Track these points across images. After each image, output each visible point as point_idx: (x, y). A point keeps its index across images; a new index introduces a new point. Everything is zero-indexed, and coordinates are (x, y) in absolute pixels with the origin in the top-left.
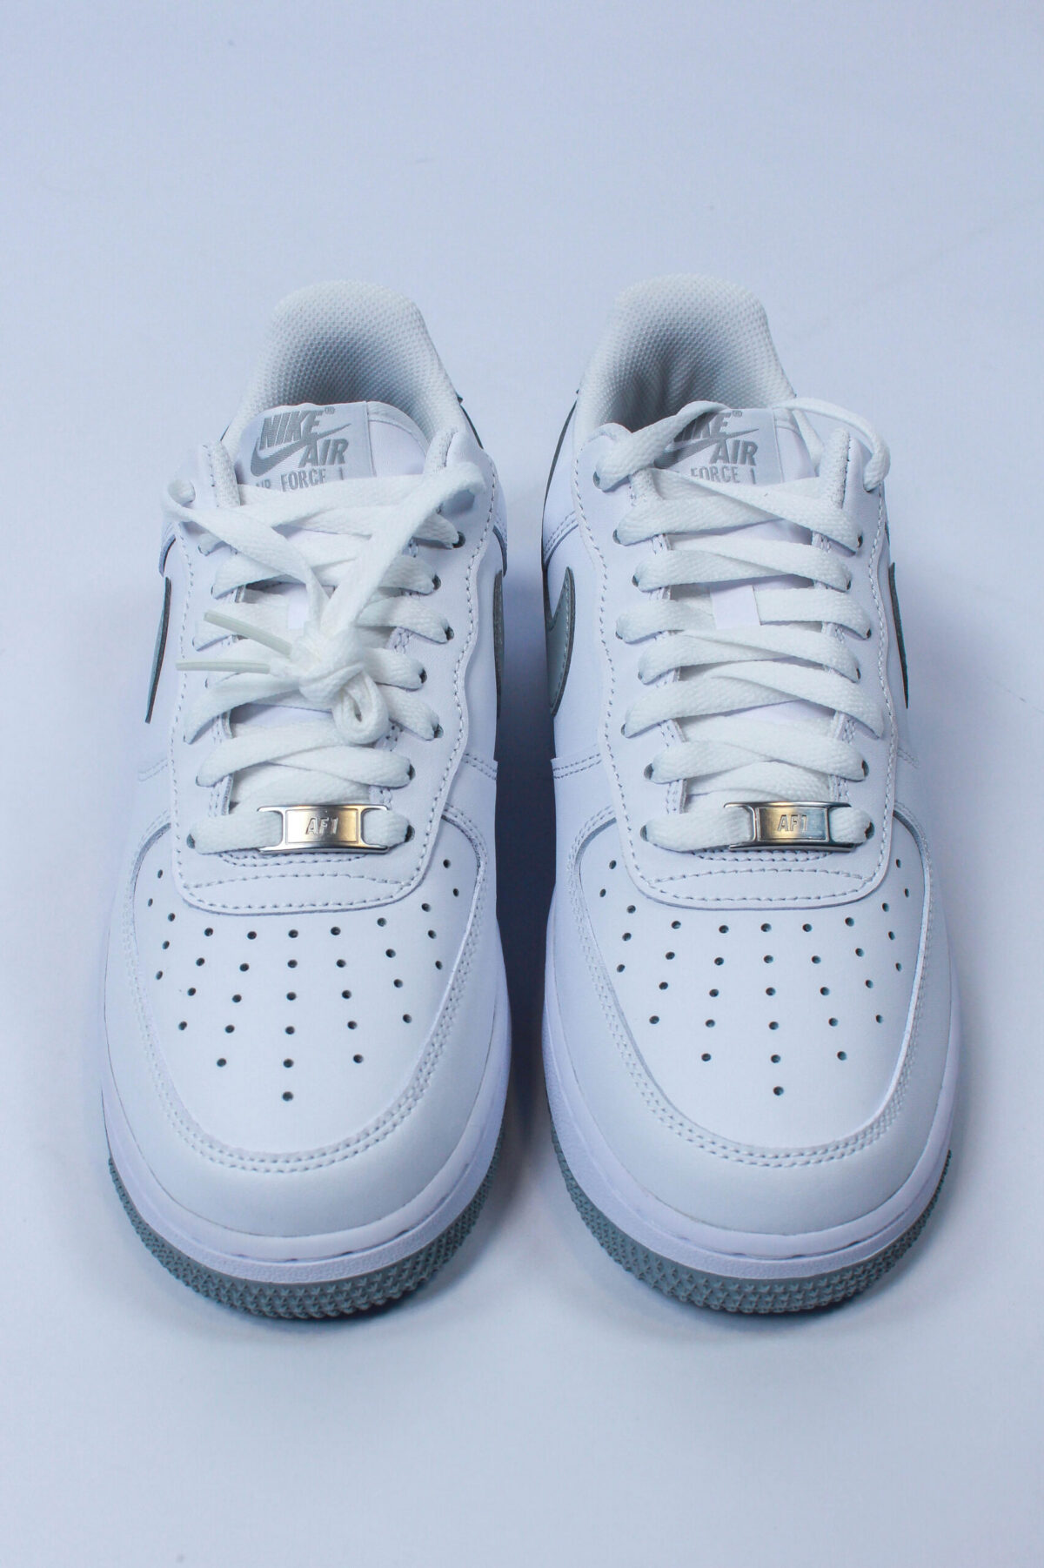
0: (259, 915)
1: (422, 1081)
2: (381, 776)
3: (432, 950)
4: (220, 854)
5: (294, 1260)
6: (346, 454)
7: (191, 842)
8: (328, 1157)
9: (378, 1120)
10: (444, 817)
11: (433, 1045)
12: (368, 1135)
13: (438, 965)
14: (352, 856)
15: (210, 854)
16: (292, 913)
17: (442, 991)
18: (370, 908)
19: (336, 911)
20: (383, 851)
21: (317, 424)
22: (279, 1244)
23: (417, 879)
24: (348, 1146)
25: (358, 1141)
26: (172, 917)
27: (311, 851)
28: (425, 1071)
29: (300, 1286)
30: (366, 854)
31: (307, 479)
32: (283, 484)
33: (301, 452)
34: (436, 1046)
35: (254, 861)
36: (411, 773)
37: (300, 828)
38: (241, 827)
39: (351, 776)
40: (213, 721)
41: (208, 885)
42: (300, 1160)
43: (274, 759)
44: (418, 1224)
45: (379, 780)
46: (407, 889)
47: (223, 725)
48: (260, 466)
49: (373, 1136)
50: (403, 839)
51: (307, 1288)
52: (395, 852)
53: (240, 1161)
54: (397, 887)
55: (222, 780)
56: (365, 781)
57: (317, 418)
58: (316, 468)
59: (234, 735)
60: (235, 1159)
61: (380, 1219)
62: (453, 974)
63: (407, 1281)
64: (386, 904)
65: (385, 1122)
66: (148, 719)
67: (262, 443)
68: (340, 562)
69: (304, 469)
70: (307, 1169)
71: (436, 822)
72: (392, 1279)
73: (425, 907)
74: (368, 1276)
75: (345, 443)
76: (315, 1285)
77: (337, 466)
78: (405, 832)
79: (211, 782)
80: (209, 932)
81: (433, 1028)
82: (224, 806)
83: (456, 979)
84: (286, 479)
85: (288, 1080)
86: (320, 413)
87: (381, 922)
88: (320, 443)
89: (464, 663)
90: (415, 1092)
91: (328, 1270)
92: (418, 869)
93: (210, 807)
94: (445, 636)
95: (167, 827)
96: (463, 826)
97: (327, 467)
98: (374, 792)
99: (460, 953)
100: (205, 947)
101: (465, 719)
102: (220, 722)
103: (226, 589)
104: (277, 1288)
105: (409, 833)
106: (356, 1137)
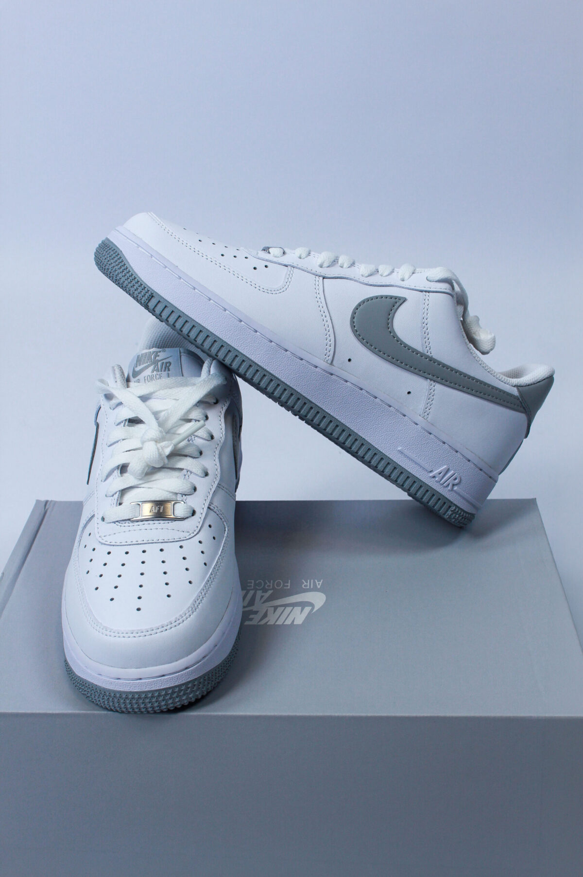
0: (130, 545)
1: (196, 605)
2: (183, 490)
3: (202, 559)
4: (114, 522)
6: (170, 367)
7: (103, 519)
8: (154, 631)
9: (176, 618)
10: (209, 508)
11: (202, 593)
12: (172, 624)
13: (205, 564)
14: (170, 521)
15: (110, 523)
16: (144, 544)
17: (207, 574)
18: (177, 541)
19: (162, 543)
20: (182, 519)
21: (158, 356)
22: (134, 672)
23: (197, 531)
24: (163, 627)
25: (167, 625)
26: (94, 550)
28: (197, 602)
29: (143, 692)
30: (175, 520)
31: (154, 378)
32: (145, 380)
33: (152, 367)
35: (129, 525)
36: (195, 489)
37: (147, 510)
38: (124, 512)
39: (170, 490)
40: (113, 471)
41: (110, 535)
42: (143, 632)
43: (138, 485)
44: (194, 665)
45: (181, 491)
46: (192, 535)
47: (118, 472)
48: (136, 374)
49: (174, 624)
50: (191, 515)
51: (146, 693)
52: (187, 520)
54: (188, 534)
55: (116, 493)
56: (176, 491)
57: (159, 354)
58: (158, 373)
59: (122, 476)
60: (116, 634)
61: (177, 661)
62: (212, 569)
64: (184, 540)
65: (179, 620)
66: (88, 483)
67: (137, 365)
68: (165, 410)
69: (153, 374)
70: (145, 636)
71: (206, 509)
73: (200, 542)
75: (170, 363)
76: (150, 692)
77: (166, 372)
78: (192, 512)
79: (111, 494)
80: (109, 553)
81: (202, 587)
82: (117, 503)
83: (213, 571)
84: (146, 378)
85: (139, 603)
86: (160, 352)
87: (181, 547)
88: (160, 364)
89: (219, 449)
90: (193, 608)
91: (154, 684)
92: (197, 527)
93: (111, 505)
94: (211, 438)
95: (93, 516)
96: (218, 512)
97: (162, 373)
98: (179, 496)
99: (215, 562)
100: (107, 559)
101: (219, 470)
102: (116, 471)
103: (120, 421)
105: (194, 513)
106: (166, 624)
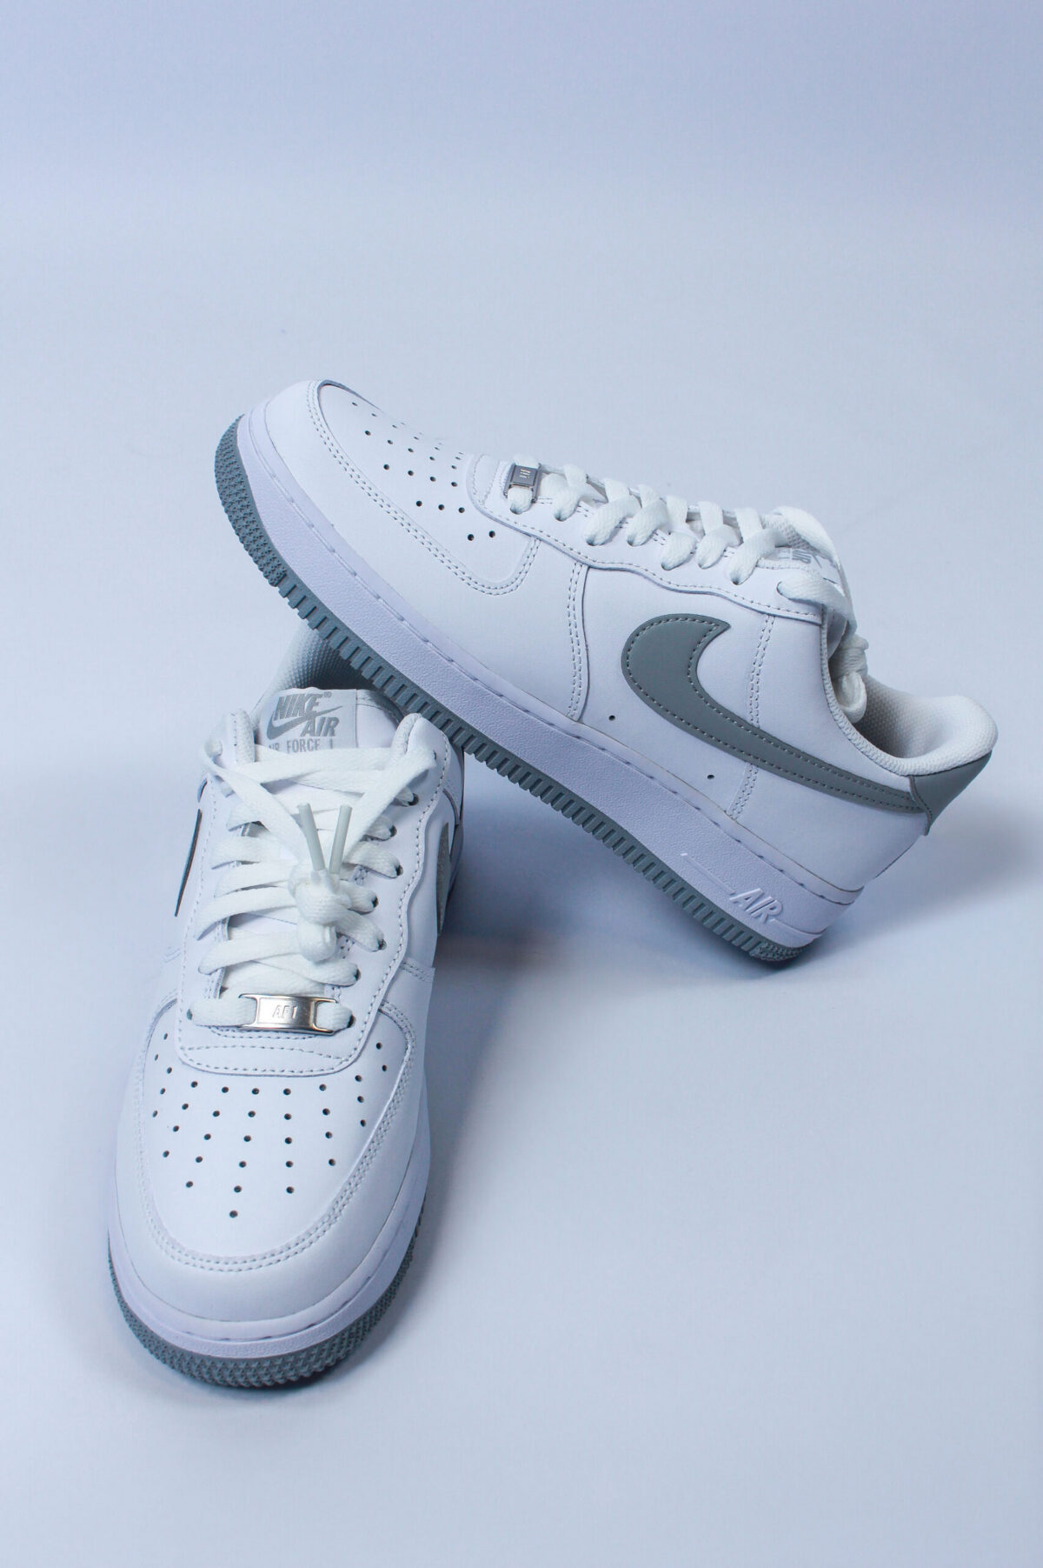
0: (232, 1075)
1: (337, 1210)
2: (334, 977)
3: (360, 1111)
4: (211, 1028)
5: (227, 1339)
6: (336, 729)
7: (190, 1015)
8: (257, 1262)
9: (298, 1237)
10: (380, 1010)
11: (350, 1184)
12: (289, 1248)
13: (363, 1123)
14: (306, 1036)
15: (202, 1026)
16: (256, 1076)
17: (365, 1142)
18: (315, 1076)
19: (289, 1077)
20: (330, 1033)
21: (317, 704)
22: (217, 1327)
23: (355, 1056)
24: (273, 1255)
25: (281, 1252)
26: (170, 1070)
27: (285, 1031)
28: (341, 1203)
29: (232, 1360)
30: (316, 1035)
31: (306, 746)
32: (288, 747)
33: (303, 725)
34: (352, 1185)
35: (234, 1034)
36: (357, 975)
37: (268, 1012)
38: (227, 1009)
39: (312, 976)
40: (215, 925)
41: (199, 1049)
42: (236, 1263)
43: (257, 959)
44: (325, 1320)
45: (332, 979)
46: (346, 1064)
47: (222, 928)
48: (274, 732)
49: (293, 1249)
50: (345, 1026)
51: (236, 1362)
52: (338, 1035)
53: (193, 1261)
54: (338, 1061)
55: (216, 971)
56: (321, 981)
57: (317, 701)
58: (313, 738)
59: (230, 938)
60: (189, 1259)
61: (294, 1313)
62: (374, 1131)
63: (326, 1358)
64: (328, 1074)
65: (304, 1240)
66: (176, 914)
67: (276, 715)
68: (323, 811)
69: (304, 738)
70: (240, 1270)
71: (374, 1013)
72: (314, 1357)
73: (358, 1078)
74: (283, 1357)
75: (337, 720)
76: (243, 1360)
77: (328, 738)
78: (348, 1020)
79: (208, 971)
80: (194, 1084)
81: (352, 1171)
82: (216, 990)
83: (376, 1135)
84: (291, 744)
85: (235, 1201)
86: (320, 696)
87: (323, 1087)
88: (318, 719)
89: (409, 894)
90: (332, 1216)
91: (253, 1349)
92: (355, 1049)
93: (206, 990)
94: (396, 872)
95: (174, 1001)
96: (395, 1018)
97: (321, 738)
98: (328, 988)
99: (382, 1115)
100: (190, 1095)
101: (405, 936)
102: (220, 926)
103: (236, 825)
104: (214, 1361)
105: (351, 1022)
106: (280, 1250)
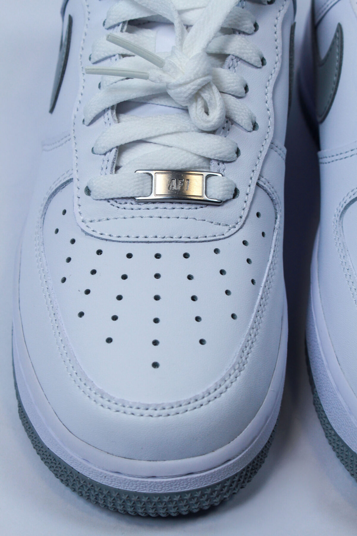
0: (134, 242)
1: (244, 358)
2: (220, 153)
3: (248, 272)
4: (108, 200)
5: (154, 477)
7: (88, 191)
8: (183, 407)
9: (216, 383)
10: (258, 184)
11: (251, 335)
12: (210, 394)
13: (253, 282)
14: (198, 206)
15: (101, 200)
16: (157, 242)
17: (255, 299)
18: (209, 241)
19: (187, 242)
20: (219, 203)
23: (240, 224)
24: (196, 400)
25: (203, 397)
26: (73, 241)
28: (245, 352)
29: (156, 495)
30: (207, 205)
34: (253, 335)
35: (132, 206)
36: (238, 152)
38: (123, 183)
39: (200, 152)
40: (104, 111)
41: (99, 221)
42: (164, 409)
43: (147, 138)
44: (237, 456)
45: (218, 155)
46: (233, 230)
47: (112, 114)
49: (213, 395)
50: (232, 196)
51: (160, 496)
52: (226, 205)
53: (123, 408)
54: (227, 228)
55: (111, 151)
56: (209, 156)
59: (119, 122)
60: (119, 407)
61: (213, 451)
62: (262, 289)
64: (220, 239)
65: (220, 386)
66: (52, 110)
68: (193, 9)
70: (169, 415)
71: (253, 186)
73: (245, 243)
74: (202, 490)
76: (166, 495)
78: (234, 192)
79: (103, 151)
80: (99, 252)
81: (250, 324)
82: (112, 168)
83: (263, 292)
85: (156, 354)
87: (217, 251)
89: (272, 82)
90: (239, 367)
91: (176, 485)
92: (241, 217)
93: (102, 169)
94: (261, 63)
95: (71, 180)
96: (269, 190)
98: (214, 164)
99: (266, 275)
100: (97, 262)
101: (272, 119)
102: (109, 112)
103: (115, 23)
104: (139, 495)
105: (236, 193)
106: (202, 395)
